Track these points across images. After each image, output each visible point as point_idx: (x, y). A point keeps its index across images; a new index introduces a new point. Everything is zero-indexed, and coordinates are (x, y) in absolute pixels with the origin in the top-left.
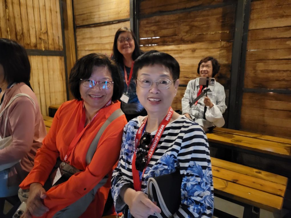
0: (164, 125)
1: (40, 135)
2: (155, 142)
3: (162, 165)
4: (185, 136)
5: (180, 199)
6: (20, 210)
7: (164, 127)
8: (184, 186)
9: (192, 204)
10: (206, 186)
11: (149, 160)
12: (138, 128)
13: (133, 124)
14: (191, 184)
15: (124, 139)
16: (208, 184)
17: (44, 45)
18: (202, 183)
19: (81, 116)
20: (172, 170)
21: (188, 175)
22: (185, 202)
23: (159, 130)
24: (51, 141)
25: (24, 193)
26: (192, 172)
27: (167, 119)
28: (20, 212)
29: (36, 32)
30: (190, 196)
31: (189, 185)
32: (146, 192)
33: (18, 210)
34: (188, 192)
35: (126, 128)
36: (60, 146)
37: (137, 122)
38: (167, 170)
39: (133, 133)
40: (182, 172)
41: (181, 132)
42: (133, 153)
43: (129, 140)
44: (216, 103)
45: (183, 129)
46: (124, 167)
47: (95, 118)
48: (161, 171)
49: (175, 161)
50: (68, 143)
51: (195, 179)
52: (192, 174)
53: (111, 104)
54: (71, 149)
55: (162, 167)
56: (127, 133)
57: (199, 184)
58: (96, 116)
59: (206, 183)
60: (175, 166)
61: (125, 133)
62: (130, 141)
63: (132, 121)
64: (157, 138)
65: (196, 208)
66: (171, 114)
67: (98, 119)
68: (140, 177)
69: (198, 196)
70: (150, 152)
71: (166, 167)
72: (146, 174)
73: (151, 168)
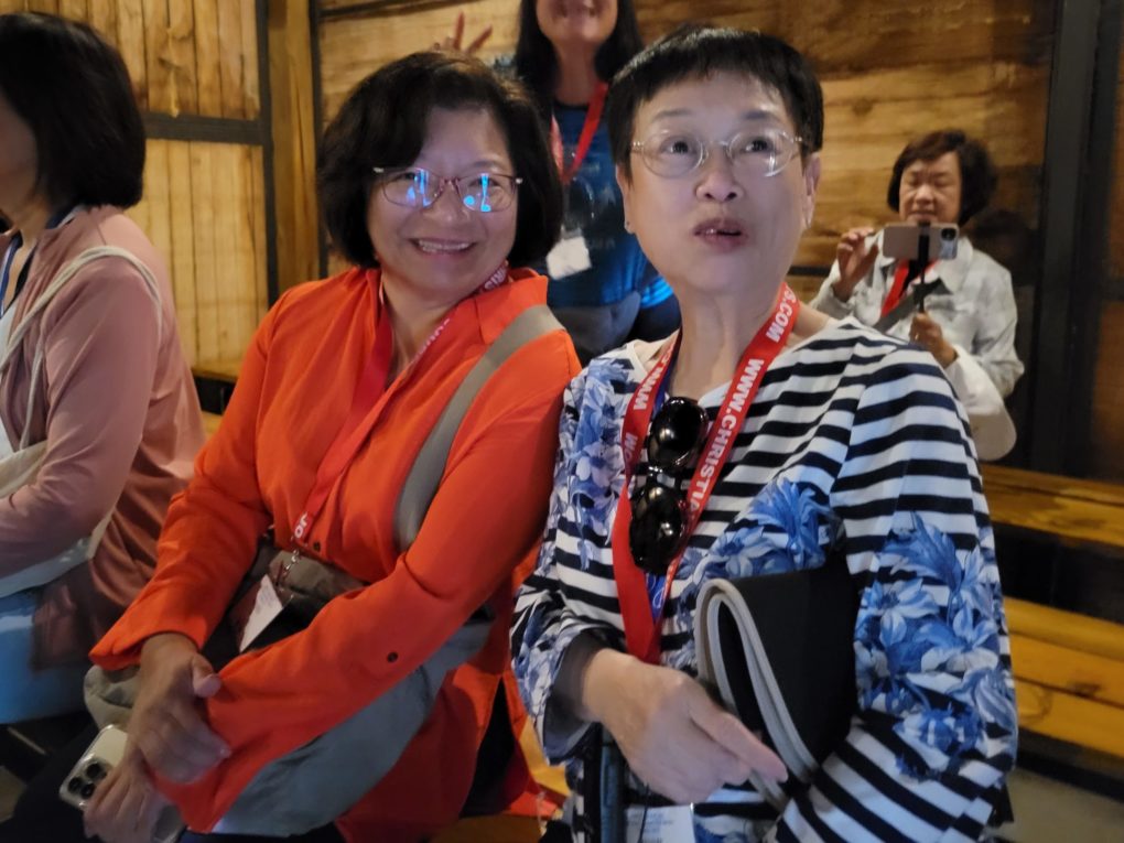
0: (762, 362)
1: (178, 442)
2: (720, 436)
3: (759, 532)
4: (869, 396)
5: (851, 691)
6: (93, 760)
7: (759, 368)
8: (867, 630)
9: (915, 708)
10: (974, 625)
11: (693, 517)
12: (634, 388)
13: (606, 372)
14: (906, 619)
15: (566, 441)
16: (986, 618)
17: (179, 93)
18: (956, 611)
19: (373, 337)
20: (807, 556)
21: (885, 575)
22: (880, 702)
23: (737, 381)
24: (232, 458)
25: (113, 687)
26: (906, 560)
27: (774, 333)
28: (96, 769)
29: (145, 31)
30: (903, 671)
31: (894, 620)
32: (685, 659)
33: (87, 758)
34: (891, 653)
35: (574, 391)
36: (275, 477)
37: (627, 364)
38: (785, 552)
39: (609, 411)
40: (856, 563)
41: (846, 382)
42: (613, 495)
43: (591, 443)
44: (970, 348)
45: (852, 370)
46: (573, 561)
47: (433, 343)
48: (759, 562)
49: (820, 519)
50: (310, 458)
51: (920, 595)
52: (909, 568)
53: (505, 283)
54: (326, 487)
55: (762, 540)
56: (582, 412)
57: (944, 615)
58: (437, 337)
59: (976, 614)
60: (823, 540)
61: (569, 416)
62: (595, 444)
63: (602, 363)
64: (730, 419)
65: (932, 724)
66: (790, 313)
67: (445, 348)
68: (651, 600)
69: (942, 668)
70: (699, 484)
71: (781, 540)
72: (685, 578)
73: (704, 552)
